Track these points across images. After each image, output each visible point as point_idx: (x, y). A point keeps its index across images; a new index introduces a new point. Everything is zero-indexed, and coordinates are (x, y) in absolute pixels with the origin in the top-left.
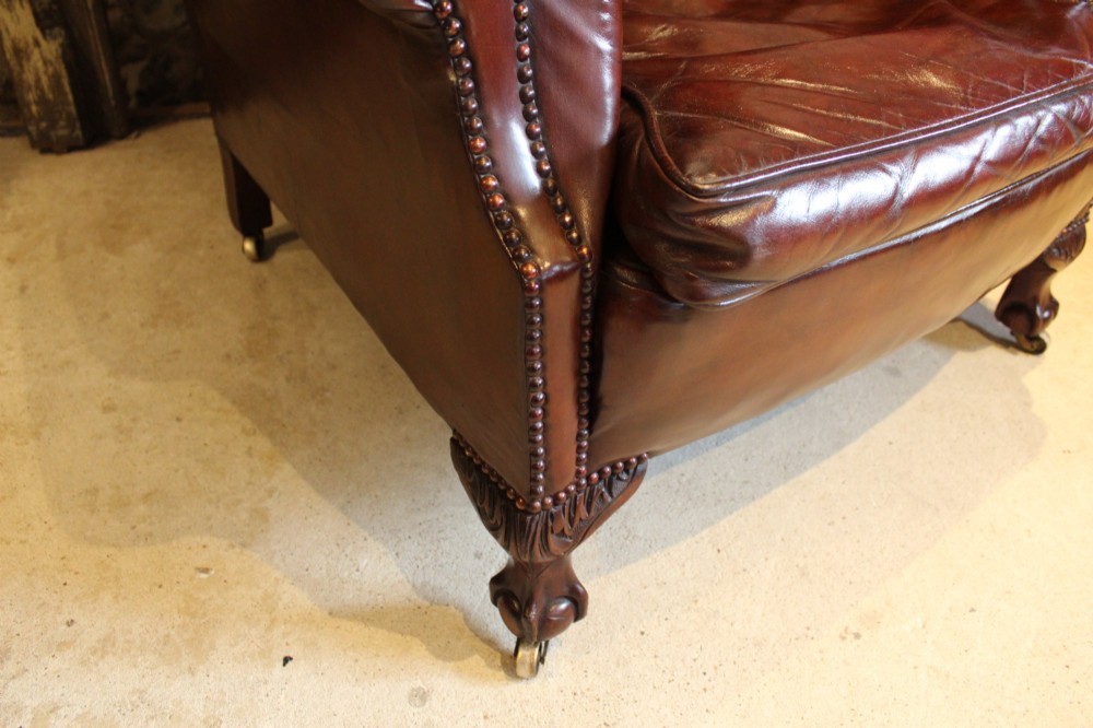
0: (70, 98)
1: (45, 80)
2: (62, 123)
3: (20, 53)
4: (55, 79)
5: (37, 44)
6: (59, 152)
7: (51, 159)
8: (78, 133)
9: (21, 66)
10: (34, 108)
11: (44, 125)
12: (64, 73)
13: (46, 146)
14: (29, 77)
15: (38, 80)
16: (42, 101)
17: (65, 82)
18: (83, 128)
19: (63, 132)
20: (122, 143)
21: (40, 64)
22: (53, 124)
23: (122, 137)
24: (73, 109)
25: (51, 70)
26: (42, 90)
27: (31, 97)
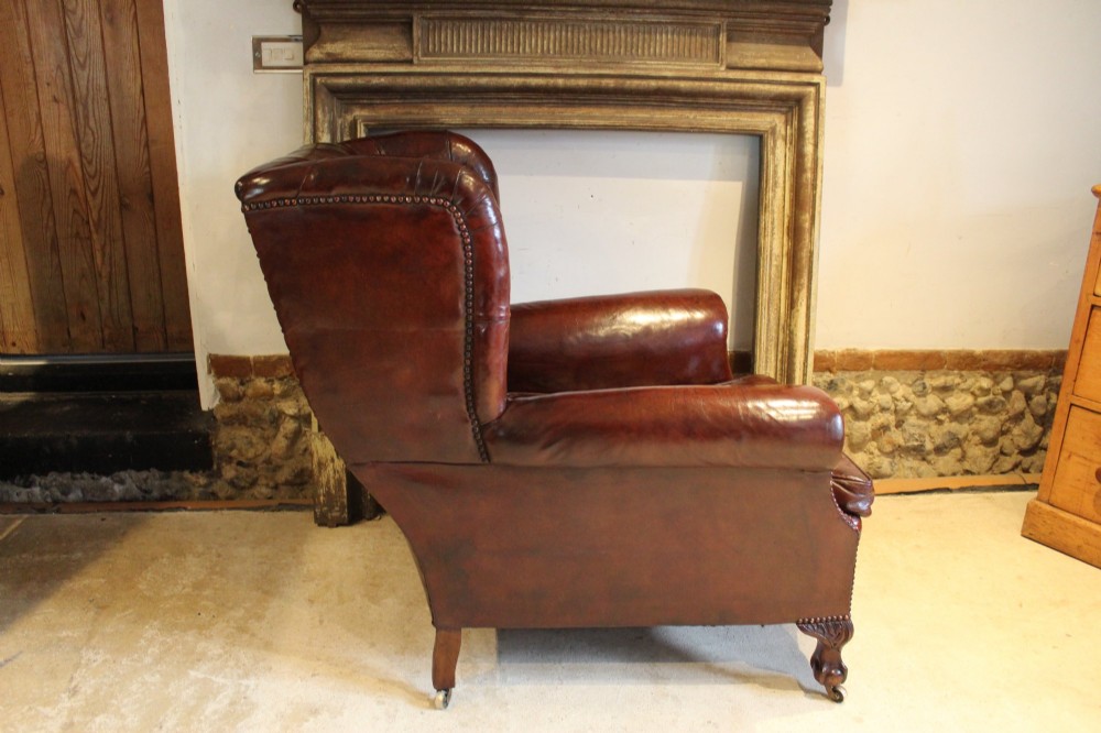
0: (345, 494)
1: (332, 481)
2: (337, 509)
3: (321, 465)
4: (339, 482)
5: (333, 460)
6: (331, 527)
7: (325, 530)
8: (346, 515)
9: (320, 472)
10: (322, 498)
11: (325, 508)
12: (345, 478)
13: (322, 521)
14: (323, 480)
15: (328, 482)
16: (328, 494)
17: (344, 484)
18: (349, 513)
19: (335, 514)
20: (370, 523)
21: (331, 473)
22: (331, 509)
23: (370, 519)
24: (345, 500)
25: (337, 476)
26: (329, 488)
27: (321, 491)
